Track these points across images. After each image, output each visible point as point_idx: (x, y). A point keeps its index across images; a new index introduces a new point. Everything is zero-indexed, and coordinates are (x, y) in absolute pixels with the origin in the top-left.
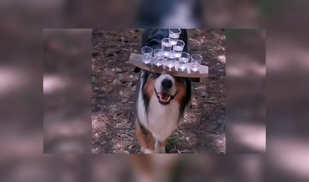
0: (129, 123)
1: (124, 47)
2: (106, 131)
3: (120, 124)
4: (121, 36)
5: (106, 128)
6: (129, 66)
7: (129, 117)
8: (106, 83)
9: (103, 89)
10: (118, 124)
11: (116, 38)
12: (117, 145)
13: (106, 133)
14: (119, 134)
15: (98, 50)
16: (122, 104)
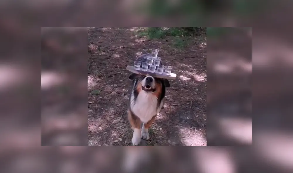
0: (122, 119)
1: (119, 72)
2: (107, 125)
3: (116, 120)
4: (117, 64)
5: (106, 123)
6: (122, 83)
7: (122, 116)
8: (107, 94)
9: (106, 98)
10: (115, 120)
11: (114, 66)
12: (114, 134)
13: (107, 126)
14: (115, 127)
15: (103, 73)
16: (117, 107)
